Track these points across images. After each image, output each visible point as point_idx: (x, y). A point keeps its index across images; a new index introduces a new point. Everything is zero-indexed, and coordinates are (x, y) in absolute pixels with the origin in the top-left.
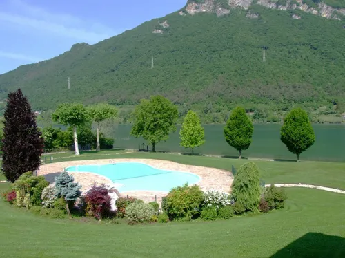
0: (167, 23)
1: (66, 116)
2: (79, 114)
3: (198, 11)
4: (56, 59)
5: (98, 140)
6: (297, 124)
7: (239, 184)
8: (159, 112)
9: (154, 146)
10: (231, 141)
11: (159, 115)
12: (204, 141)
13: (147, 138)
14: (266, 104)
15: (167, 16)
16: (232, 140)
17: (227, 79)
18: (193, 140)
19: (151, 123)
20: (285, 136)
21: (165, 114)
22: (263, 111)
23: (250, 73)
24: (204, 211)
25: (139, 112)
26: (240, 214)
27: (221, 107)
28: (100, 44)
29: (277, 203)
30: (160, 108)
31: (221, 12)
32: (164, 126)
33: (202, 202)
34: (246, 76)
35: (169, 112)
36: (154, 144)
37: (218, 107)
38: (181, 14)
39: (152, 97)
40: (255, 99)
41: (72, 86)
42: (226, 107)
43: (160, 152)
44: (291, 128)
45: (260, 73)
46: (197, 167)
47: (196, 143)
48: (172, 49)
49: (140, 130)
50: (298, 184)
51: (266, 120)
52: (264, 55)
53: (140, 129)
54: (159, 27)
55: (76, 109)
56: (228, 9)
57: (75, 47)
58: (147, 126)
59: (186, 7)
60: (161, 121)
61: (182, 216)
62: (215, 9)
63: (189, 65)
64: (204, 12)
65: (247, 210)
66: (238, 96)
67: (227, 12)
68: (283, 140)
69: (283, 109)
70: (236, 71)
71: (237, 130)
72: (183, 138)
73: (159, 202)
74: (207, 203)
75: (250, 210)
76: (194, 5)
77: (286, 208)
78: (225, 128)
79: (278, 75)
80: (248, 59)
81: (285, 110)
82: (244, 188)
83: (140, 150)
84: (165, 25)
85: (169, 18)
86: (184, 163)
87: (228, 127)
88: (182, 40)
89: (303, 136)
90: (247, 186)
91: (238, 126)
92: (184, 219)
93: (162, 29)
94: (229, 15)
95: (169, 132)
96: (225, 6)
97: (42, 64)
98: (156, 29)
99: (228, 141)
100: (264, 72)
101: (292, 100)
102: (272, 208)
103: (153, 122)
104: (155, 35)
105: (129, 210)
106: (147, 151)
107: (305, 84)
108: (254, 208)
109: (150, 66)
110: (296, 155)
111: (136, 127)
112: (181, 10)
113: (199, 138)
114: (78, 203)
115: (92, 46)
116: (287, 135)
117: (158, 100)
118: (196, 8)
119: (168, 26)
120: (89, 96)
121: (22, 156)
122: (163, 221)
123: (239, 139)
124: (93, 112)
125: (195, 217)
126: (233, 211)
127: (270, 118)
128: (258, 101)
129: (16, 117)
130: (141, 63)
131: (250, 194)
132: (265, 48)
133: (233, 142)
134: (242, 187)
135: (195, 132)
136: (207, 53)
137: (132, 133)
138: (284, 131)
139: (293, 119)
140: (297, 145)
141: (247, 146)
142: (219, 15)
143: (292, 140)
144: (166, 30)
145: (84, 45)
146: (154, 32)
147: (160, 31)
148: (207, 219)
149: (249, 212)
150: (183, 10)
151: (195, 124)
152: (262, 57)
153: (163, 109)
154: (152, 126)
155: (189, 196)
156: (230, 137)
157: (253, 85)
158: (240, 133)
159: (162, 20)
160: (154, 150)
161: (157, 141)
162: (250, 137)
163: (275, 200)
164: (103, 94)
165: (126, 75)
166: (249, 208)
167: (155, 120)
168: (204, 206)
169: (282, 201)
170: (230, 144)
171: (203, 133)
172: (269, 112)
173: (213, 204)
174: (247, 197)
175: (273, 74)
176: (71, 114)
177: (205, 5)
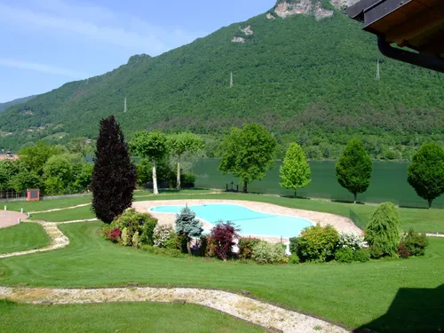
0: (251, 29)
1: (145, 146)
2: (159, 144)
3: (290, 13)
4: (109, 74)
5: (178, 178)
6: (430, 162)
7: (376, 225)
8: (253, 144)
9: (246, 186)
10: (344, 182)
11: (253, 148)
12: (310, 180)
13: (238, 176)
14: (380, 135)
15: (250, 20)
16: (347, 180)
17: (328, 102)
18: (295, 180)
19: (244, 157)
20: (414, 176)
21: (261, 147)
22: (375, 144)
23: (359, 94)
24: (338, 253)
25: (230, 144)
26: (377, 258)
27: (320, 139)
28: (165, 56)
29: (418, 249)
30: (255, 139)
31: (322, 14)
32: (260, 161)
33: (337, 243)
34: (353, 98)
35: (265, 145)
36: (246, 183)
37: (316, 138)
38: (269, 16)
39: (246, 125)
40: (364, 129)
41: (129, 108)
42: (326, 139)
43: (254, 193)
44: (422, 167)
45: (372, 94)
46: (306, 211)
47: (300, 184)
48: (257, 62)
49: (230, 166)
50: (435, 233)
51: (379, 156)
52: (378, 71)
53: (231, 163)
54: (240, 34)
55: (156, 139)
56: (330, 10)
57: (134, 59)
58: (239, 161)
59: (275, 7)
60: (256, 156)
61: (315, 257)
62: (313, 10)
63: (278, 83)
64: (298, 15)
65: (385, 255)
66: (342, 125)
67: (329, 14)
68: (411, 181)
69: (403, 143)
70: (340, 92)
71: (352, 168)
72: (283, 177)
73: (288, 243)
74: (342, 244)
75: (388, 254)
76: (285, 5)
77: (426, 255)
78: (337, 165)
79: (396, 97)
80: (356, 76)
81: (405, 143)
82: (382, 230)
83: (228, 191)
84: (247, 31)
85: (252, 23)
86: (290, 207)
87: (342, 164)
88: (269, 51)
89: (438, 177)
90: (385, 228)
91: (354, 163)
92: (317, 261)
93: (244, 37)
94: (332, 18)
95: (266, 169)
96: (326, 7)
97: (92, 80)
98: (237, 36)
99: (340, 181)
100: (378, 93)
101: (414, 130)
102: (412, 254)
103: (246, 156)
104: (236, 44)
105: (257, 249)
106: (237, 191)
107: (433, 110)
108: (393, 252)
109: (229, 84)
110: (427, 201)
111: (226, 162)
112: (268, 12)
113: (304, 177)
114: (195, 241)
115: (154, 58)
116: (417, 175)
117: (254, 129)
118: (288, 9)
119: (252, 32)
120: (151, 122)
121: (115, 191)
122: (294, 262)
123: (354, 179)
124: (174, 142)
125: (329, 259)
126: (369, 255)
127: (385, 153)
128: (368, 131)
129: (110, 148)
130: (217, 81)
131: (388, 237)
132: (380, 62)
133: (348, 183)
134: (379, 228)
135: (300, 170)
136: (302, 67)
137: (221, 169)
138: (413, 170)
139: (425, 156)
140: (430, 188)
141: (363, 188)
142: (318, 18)
143: (424, 182)
144: (250, 37)
145: (145, 57)
146: (234, 41)
147: (241, 39)
148: (343, 261)
149: (387, 257)
150: (272, 12)
151: (299, 159)
152: (374, 73)
153: (260, 140)
154: (245, 160)
155: (324, 236)
156: (344, 176)
157: (362, 111)
158: (355, 172)
159: (243, 25)
160: (245, 191)
161: (250, 179)
162: (369, 177)
163: (416, 245)
164: (167, 120)
165: (197, 96)
166: (387, 252)
167: (250, 153)
168: (338, 248)
169: (422, 247)
170: (343, 185)
171: (308, 171)
172: (383, 146)
173: (349, 245)
174: (386, 240)
175: (390, 96)
176: (151, 144)
177: (301, 5)
